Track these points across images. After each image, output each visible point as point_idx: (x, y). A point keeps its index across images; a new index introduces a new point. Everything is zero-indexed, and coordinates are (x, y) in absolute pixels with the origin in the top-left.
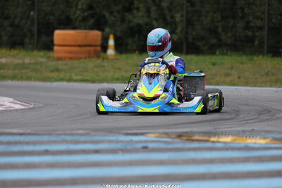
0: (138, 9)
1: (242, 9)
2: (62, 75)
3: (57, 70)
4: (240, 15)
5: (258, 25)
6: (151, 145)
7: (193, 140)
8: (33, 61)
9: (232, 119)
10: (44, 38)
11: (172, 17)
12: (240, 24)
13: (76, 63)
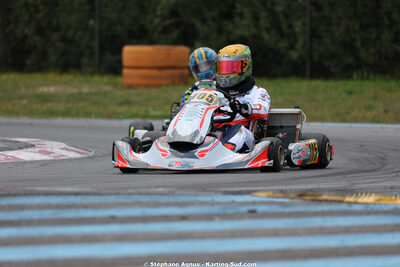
0: (241, 15)
1: (389, 14)
2: (134, 110)
3: (128, 103)
4: (387, 22)
6: (261, 209)
7: (320, 201)
8: (94, 90)
9: (375, 170)
10: (109, 58)
11: (290, 26)
12: (387, 36)
13: (154, 92)
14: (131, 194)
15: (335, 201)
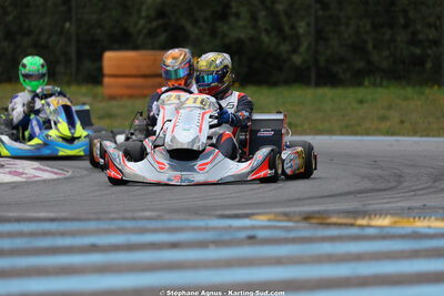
0: (237, 15)
1: (405, 12)
2: (117, 124)
3: (110, 116)
4: (402, 21)
5: (431, 37)
6: (261, 234)
7: (328, 224)
9: (390, 189)
10: (88, 65)
11: (293, 27)
12: (402, 37)
13: (138, 103)
14: (113, 219)
15: (345, 225)
